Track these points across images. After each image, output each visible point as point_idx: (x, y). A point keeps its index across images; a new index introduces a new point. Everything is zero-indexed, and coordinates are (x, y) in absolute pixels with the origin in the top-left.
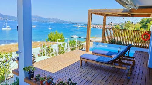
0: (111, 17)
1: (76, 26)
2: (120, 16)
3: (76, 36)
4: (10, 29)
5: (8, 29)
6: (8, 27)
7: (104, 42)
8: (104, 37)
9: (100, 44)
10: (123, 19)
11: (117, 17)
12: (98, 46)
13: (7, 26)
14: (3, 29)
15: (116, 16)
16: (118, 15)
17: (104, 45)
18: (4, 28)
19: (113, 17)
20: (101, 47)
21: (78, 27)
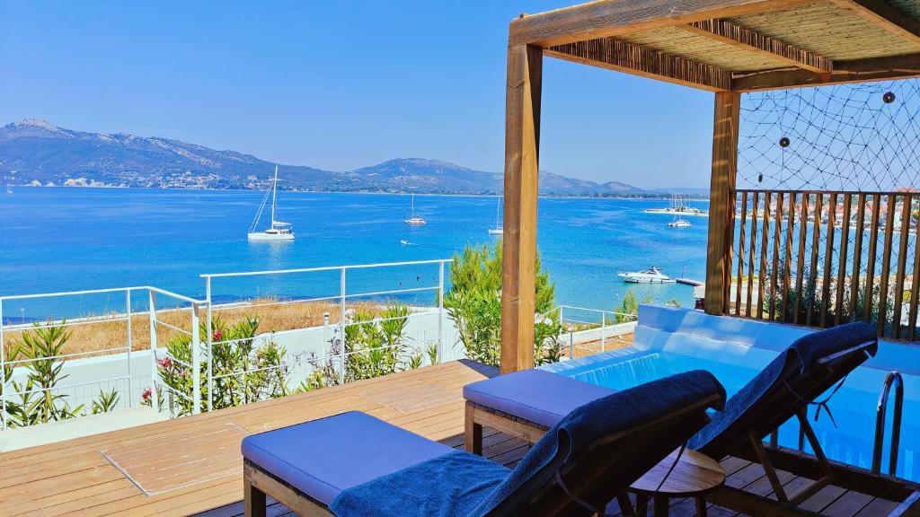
0: (778, 93)
1: (662, 211)
2: (851, 78)
3: (658, 276)
4: (291, 236)
5: (278, 236)
6: (280, 228)
7: (725, 311)
8: (728, 262)
9: (691, 328)
10: (889, 98)
11: (827, 88)
12: (673, 342)
13: (274, 223)
14: (254, 237)
15: (818, 79)
16: (838, 64)
17: (720, 335)
18: (260, 229)
19: (796, 90)
20: (697, 348)
21: (678, 218)
